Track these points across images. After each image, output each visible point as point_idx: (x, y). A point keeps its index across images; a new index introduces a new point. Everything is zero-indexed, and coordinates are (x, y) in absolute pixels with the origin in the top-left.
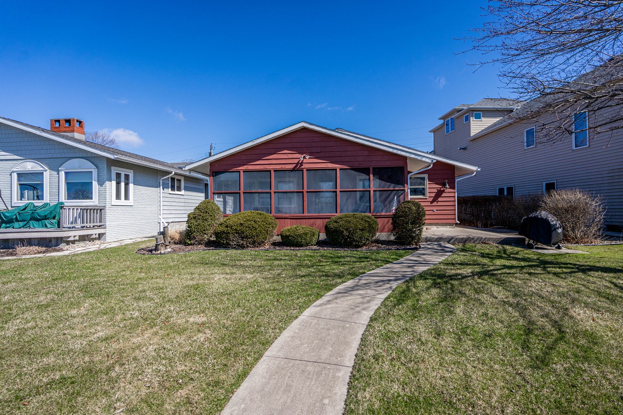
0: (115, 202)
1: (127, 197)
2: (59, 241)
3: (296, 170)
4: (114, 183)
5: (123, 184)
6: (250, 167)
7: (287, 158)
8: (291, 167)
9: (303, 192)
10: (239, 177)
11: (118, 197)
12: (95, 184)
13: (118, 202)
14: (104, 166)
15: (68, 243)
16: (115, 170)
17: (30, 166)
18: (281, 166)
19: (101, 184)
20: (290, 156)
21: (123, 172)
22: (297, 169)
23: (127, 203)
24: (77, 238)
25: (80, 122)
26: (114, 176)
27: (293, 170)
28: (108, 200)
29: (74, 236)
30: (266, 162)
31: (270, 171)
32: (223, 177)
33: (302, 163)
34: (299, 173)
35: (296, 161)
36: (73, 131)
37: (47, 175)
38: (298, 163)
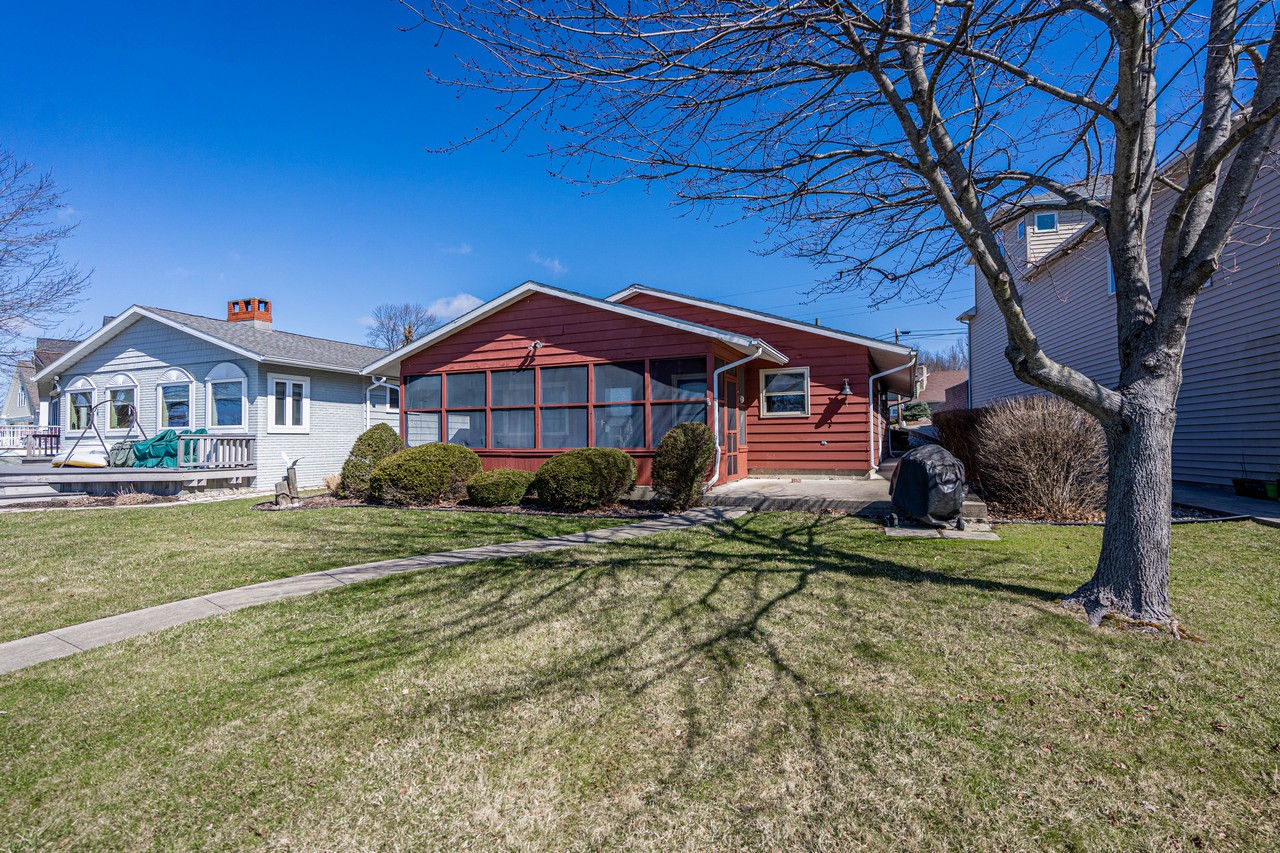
0: (273, 427)
1: (297, 421)
2: (179, 486)
3: (524, 370)
4: (272, 399)
5: (289, 401)
6: (456, 367)
7: (510, 348)
8: (516, 363)
9: (533, 409)
10: (439, 384)
11: (280, 418)
12: (244, 400)
13: (280, 429)
14: (255, 372)
15: (192, 490)
16: (273, 379)
17: (175, 376)
18: (502, 362)
19: (251, 401)
20: (515, 344)
21: (290, 381)
22: (526, 366)
23: (297, 429)
24: (204, 483)
25: (266, 303)
26: (272, 386)
27: (520, 369)
28: (260, 425)
29: (199, 481)
30: (480, 357)
31: (485, 372)
32: (419, 385)
33: (534, 355)
34: (528, 374)
35: (524, 353)
36: (252, 319)
37: (193, 388)
38: (528, 356)
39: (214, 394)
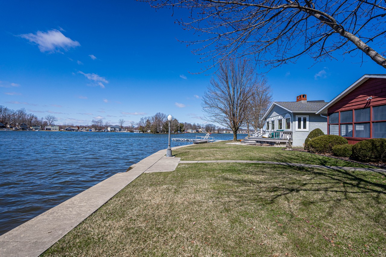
0: (297, 129)
1: (305, 127)
2: (275, 143)
3: (366, 108)
4: (297, 122)
5: (302, 123)
6: (343, 109)
8: (363, 106)
9: (369, 123)
10: (338, 115)
11: (299, 127)
12: (291, 122)
13: (299, 130)
14: (292, 115)
15: (277, 144)
16: (297, 117)
17: (280, 117)
18: (358, 106)
19: (292, 123)
20: (363, 99)
21: (302, 117)
22: (367, 106)
23: (305, 130)
24: (279, 143)
25: (305, 95)
27: (364, 108)
28: (294, 129)
29: (278, 142)
30: (351, 105)
31: (352, 110)
32: (333, 115)
33: (370, 102)
34: (368, 110)
36: (301, 100)
37: (283, 120)
38: (367, 102)
39: (286, 121)
